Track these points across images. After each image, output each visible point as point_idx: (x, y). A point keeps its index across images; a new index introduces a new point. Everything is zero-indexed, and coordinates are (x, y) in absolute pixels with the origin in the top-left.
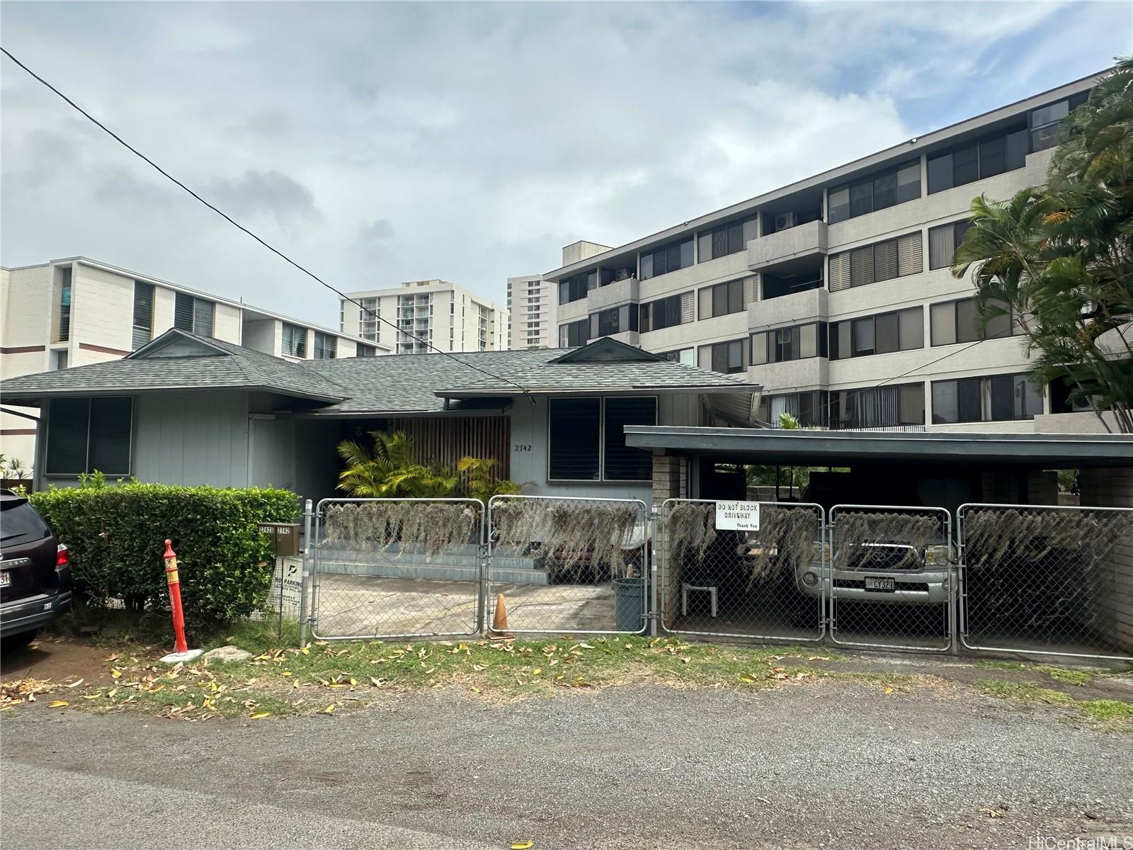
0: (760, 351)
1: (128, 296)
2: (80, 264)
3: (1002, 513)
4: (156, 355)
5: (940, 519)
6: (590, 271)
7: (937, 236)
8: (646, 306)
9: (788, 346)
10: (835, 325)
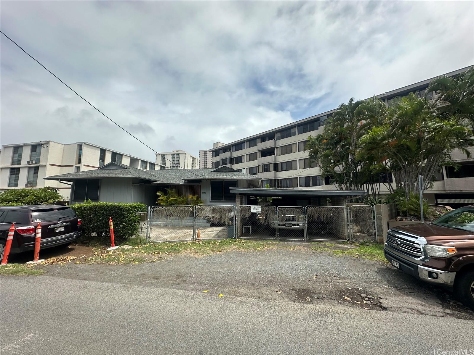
0: (260, 169)
1: (98, 152)
2: (85, 144)
3: (315, 208)
4: (107, 168)
5: (302, 209)
6: (220, 149)
7: (300, 144)
8: (233, 158)
9: (267, 168)
10: (278, 164)
